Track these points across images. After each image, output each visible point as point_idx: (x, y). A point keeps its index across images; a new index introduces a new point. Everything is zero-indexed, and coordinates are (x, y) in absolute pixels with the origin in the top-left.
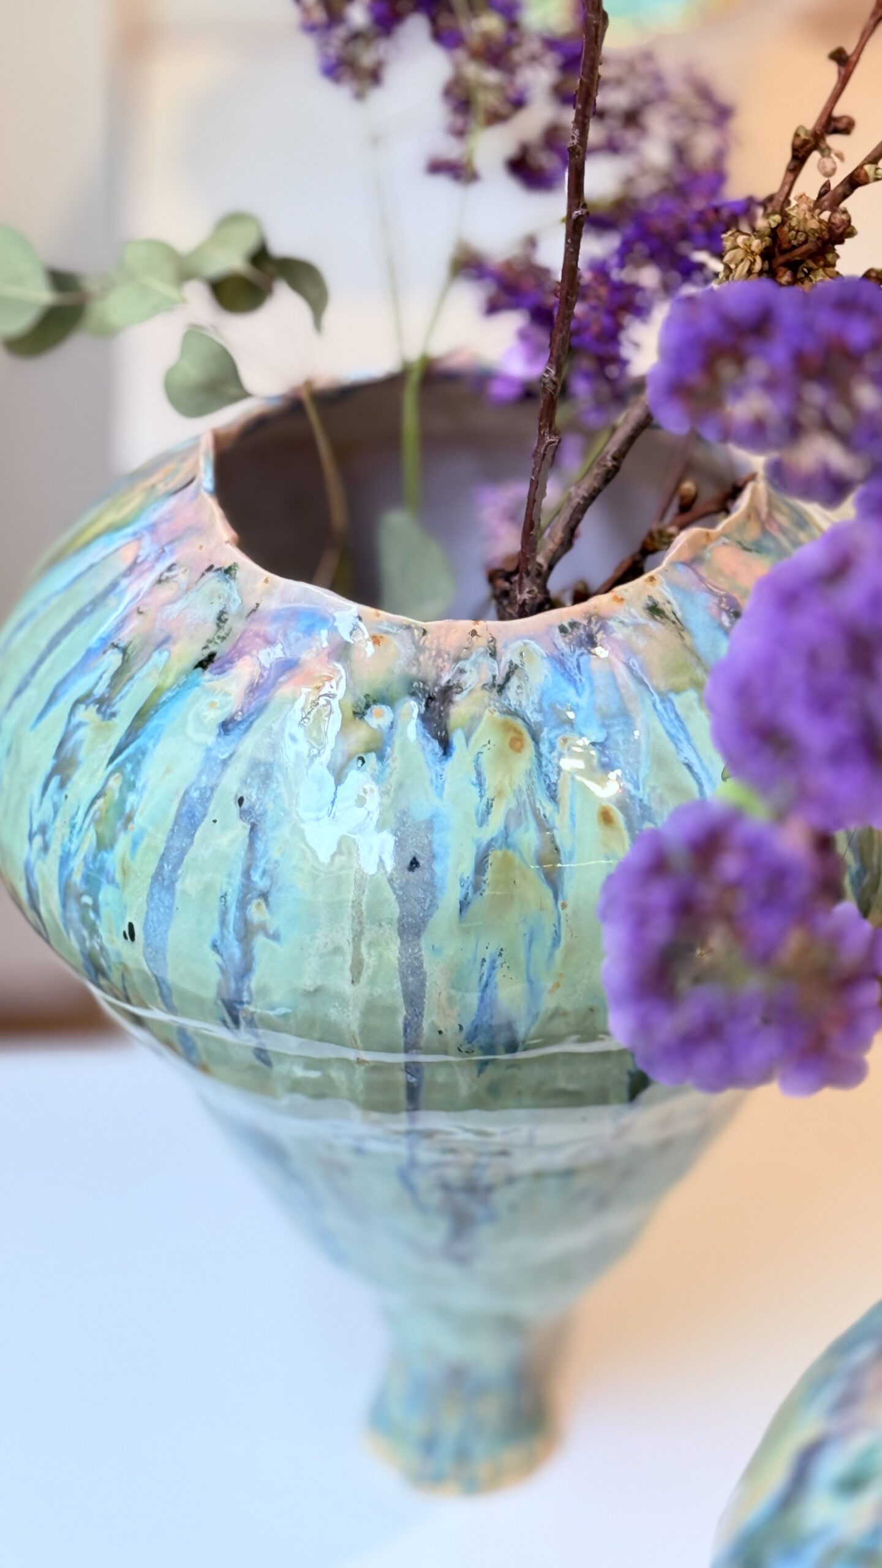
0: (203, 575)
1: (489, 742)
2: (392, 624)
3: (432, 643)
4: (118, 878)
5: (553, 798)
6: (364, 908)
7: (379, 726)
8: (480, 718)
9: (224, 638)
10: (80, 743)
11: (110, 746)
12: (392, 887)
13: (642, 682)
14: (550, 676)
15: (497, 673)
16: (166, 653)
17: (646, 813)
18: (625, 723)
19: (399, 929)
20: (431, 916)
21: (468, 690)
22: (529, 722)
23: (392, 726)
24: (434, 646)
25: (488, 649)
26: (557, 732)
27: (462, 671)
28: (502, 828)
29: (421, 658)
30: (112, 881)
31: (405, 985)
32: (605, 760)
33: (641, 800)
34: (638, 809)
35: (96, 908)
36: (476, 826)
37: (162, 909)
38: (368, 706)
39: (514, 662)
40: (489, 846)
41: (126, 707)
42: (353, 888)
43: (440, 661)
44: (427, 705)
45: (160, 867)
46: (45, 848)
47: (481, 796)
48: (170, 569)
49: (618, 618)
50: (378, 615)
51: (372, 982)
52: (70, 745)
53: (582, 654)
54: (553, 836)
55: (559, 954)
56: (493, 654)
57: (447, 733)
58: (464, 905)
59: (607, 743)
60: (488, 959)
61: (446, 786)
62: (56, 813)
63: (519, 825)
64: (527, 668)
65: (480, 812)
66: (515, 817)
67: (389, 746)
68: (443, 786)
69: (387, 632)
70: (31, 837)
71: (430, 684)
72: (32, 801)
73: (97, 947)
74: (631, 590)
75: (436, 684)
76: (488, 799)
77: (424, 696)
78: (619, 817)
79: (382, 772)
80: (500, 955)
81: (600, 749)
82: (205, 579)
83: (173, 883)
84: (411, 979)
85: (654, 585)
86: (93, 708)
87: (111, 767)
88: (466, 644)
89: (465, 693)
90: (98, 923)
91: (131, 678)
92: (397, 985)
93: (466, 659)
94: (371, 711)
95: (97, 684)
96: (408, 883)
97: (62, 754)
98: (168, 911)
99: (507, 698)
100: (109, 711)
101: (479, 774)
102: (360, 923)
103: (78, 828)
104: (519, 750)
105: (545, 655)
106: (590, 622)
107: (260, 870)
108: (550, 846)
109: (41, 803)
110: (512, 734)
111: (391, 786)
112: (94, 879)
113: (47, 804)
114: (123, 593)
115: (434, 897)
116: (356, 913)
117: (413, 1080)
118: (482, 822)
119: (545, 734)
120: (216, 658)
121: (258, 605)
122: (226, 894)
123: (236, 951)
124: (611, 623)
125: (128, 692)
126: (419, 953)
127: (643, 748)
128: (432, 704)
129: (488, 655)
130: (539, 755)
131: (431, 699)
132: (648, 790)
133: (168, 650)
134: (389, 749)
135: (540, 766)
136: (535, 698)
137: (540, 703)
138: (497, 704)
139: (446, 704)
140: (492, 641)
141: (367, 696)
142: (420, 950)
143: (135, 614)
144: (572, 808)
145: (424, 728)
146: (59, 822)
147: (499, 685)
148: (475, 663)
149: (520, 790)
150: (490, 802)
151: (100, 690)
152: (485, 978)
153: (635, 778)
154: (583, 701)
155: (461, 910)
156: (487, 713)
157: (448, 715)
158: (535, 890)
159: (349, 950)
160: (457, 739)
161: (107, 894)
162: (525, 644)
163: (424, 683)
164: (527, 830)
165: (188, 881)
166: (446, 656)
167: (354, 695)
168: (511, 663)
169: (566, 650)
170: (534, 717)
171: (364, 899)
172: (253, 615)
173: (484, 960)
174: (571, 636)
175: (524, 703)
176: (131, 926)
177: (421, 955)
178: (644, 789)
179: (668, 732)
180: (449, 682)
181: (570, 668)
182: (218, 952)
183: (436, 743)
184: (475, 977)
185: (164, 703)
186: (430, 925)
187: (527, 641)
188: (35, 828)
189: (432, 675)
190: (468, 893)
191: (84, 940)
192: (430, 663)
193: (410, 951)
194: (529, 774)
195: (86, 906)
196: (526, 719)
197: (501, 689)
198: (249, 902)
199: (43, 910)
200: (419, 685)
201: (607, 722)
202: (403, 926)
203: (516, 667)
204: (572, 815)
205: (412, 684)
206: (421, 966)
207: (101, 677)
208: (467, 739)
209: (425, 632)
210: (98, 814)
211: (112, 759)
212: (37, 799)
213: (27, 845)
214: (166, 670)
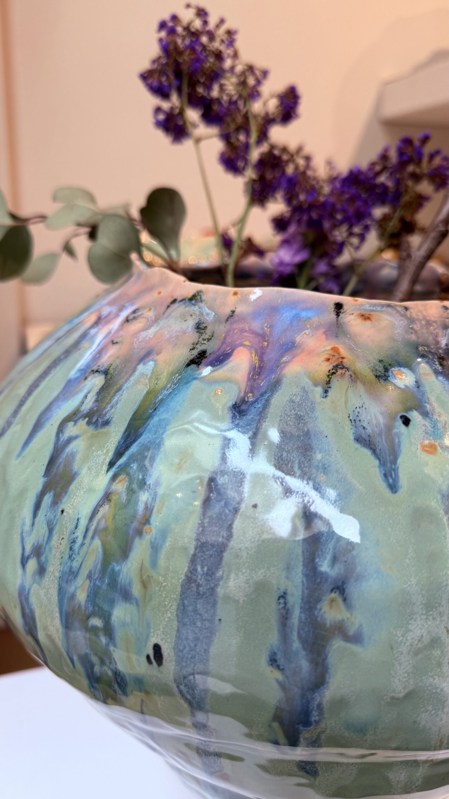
0: (168, 306)
2: (371, 305)
3: (417, 316)
4: (136, 590)
7: (406, 386)
9: (209, 340)
10: (73, 455)
11: (107, 452)
16: (151, 363)
23: (418, 384)
24: (420, 318)
30: (126, 596)
35: (108, 630)
37: (199, 624)
38: (386, 370)
41: (120, 413)
43: (432, 329)
45: (192, 571)
46: (42, 570)
48: (134, 312)
52: (61, 460)
62: (51, 531)
67: (425, 402)
70: (24, 562)
71: (432, 347)
72: (24, 524)
73: (110, 673)
75: (438, 347)
77: (433, 357)
82: (169, 310)
83: (213, 590)
86: (82, 423)
87: (113, 470)
90: (111, 648)
91: (119, 389)
94: (392, 372)
95: (83, 403)
97: (54, 470)
98: (207, 624)
100: (100, 420)
103: (79, 541)
107: (329, 557)
109: (33, 524)
114: (94, 337)
120: (207, 354)
121: (233, 312)
122: (285, 593)
123: (304, 665)
125: (117, 403)
131: (440, 358)
133: (152, 360)
134: (428, 406)
141: (381, 361)
143: (111, 344)
146: (55, 537)
151: (89, 404)
161: (122, 613)
163: (428, 346)
165: (231, 583)
166: (435, 325)
167: (369, 362)
172: (231, 320)
176: (157, 649)
182: (278, 667)
188: (28, 548)
192: (424, 331)
195: (94, 630)
198: (319, 600)
200: (424, 349)
205: (417, 348)
207: (86, 397)
209: (407, 309)
210: (103, 523)
211: (111, 464)
212: (28, 521)
213: (20, 571)
214: (155, 375)
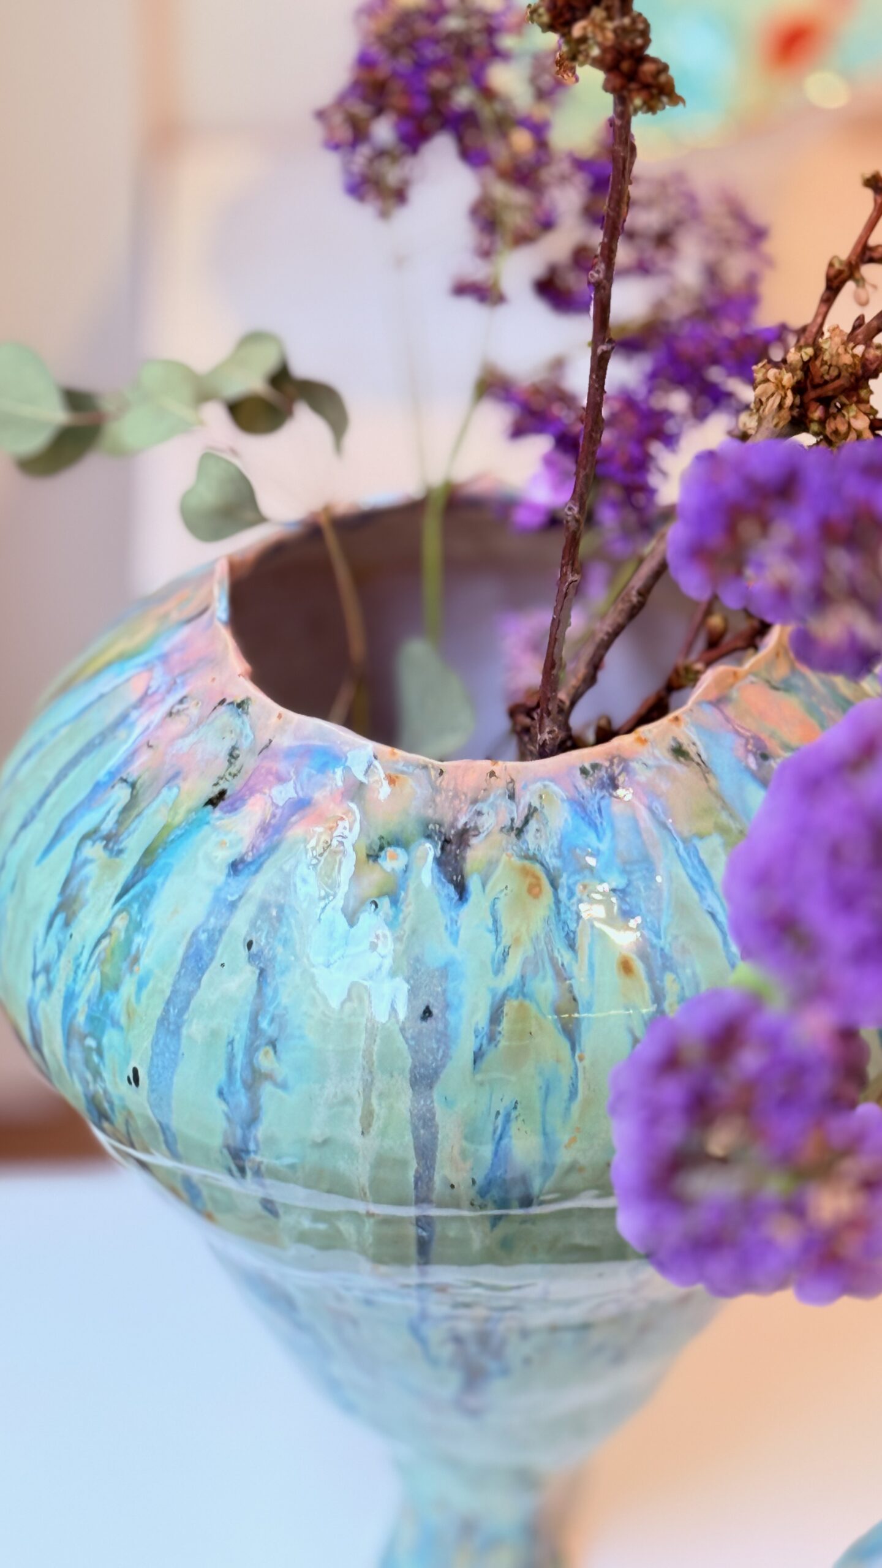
0: (215, 708)
1: (506, 887)
2: (407, 763)
3: (448, 784)
4: (123, 1020)
5: (572, 946)
6: (375, 1057)
7: (393, 870)
8: (498, 861)
9: (235, 775)
10: (86, 880)
11: (115, 887)
12: (404, 1037)
13: (664, 826)
14: (569, 820)
15: (515, 815)
16: (175, 790)
17: (668, 964)
18: (647, 869)
19: (411, 1081)
20: (444, 1066)
21: (485, 833)
22: (547, 866)
23: (406, 869)
24: (451, 787)
25: (507, 791)
26: (577, 877)
27: (479, 813)
28: (519, 977)
29: (438, 799)
30: (116, 1024)
31: (416, 1138)
32: (626, 907)
33: (662, 950)
34: (659, 959)
35: (99, 1051)
36: (491, 975)
37: (167, 1055)
38: (381, 848)
39: (533, 805)
40: (505, 996)
41: (134, 844)
42: (363, 1036)
43: (457, 802)
44: (443, 849)
45: (166, 1011)
46: (49, 987)
47: (498, 944)
48: (181, 701)
49: (641, 759)
50: (394, 754)
51: (383, 1134)
52: (75, 883)
53: (603, 798)
54: (571, 986)
55: (576, 1107)
56: (512, 796)
57: (463, 877)
58: (478, 1056)
59: (629, 890)
60: (501, 1112)
61: (462, 932)
62: (60, 952)
63: (536, 973)
64: (545, 811)
65: (496, 960)
66: (532, 965)
67: (404, 890)
68: (458, 932)
69: (403, 772)
70: (35, 976)
71: (446, 826)
72: (36, 939)
73: (101, 1091)
74: (655, 731)
75: (452, 826)
76: (505, 947)
77: (440, 839)
78: (639, 966)
79: (396, 917)
80: (515, 1108)
81: (621, 895)
82: (216, 712)
83: (179, 1028)
84: (422, 1132)
85: (678, 726)
86: (100, 845)
87: (118, 906)
88: (484, 785)
89: (482, 836)
90: (102, 1067)
91: (138, 815)
92: (408, 1138)
93: (484, 800)
94: (386, 852)
95: (104, 820)
96: (420, 1033)
97: (68, 891)
98: (173, 1056)
99: (526, 842)
100: (116, 848)
101: (495, 921)
102: (371, 1072)
103: (83, 967)
104: (536, 896)
105: (565, 798)
106: (612, 763)
107: (268, 1017)
108: (568, 995)
109: (45, 941)
110: (529, 880)
111: (405, 931)
112: (100, 1019)
113: (52, 944)
114: (132, 725)
115: (448, 1047)
116: (367, 1062)
117: (424, 1234)
118: (498, 971)
119: (563, 881)
120: (226, 796)
121: (270, 741)
122: (233, 1041)
123: (243, 1099)
124: (634, 765)
125: (134, 830)
126: (432, 1105)
127: (665, 894)
128: (448, 847)
129: (507, 797)
130: (558, 901)
131: (447, 841)
132: (669, 938)
133: (177, 786)
134: (403, 894)
135: (559, 913)
136: (555, 841)
137: (560, 848)
138: (515, 848)
139: (462, 847)
140: (511, 782)
141: (381, 838)
142: (432, 1102)
143: (145, 747)
144: (590, 958)
145: (440, 871)
146: (63, 959)
147: (517, 829)
148: (493, 806)
149: (537, 938)
150: (506, 950)
151: (108, 826)
152: (499, 1132)
153: (657, 926)
154: (604, 846)
155: (475, 1062)
156: (504, 858)
157: (464, 859)
158: (552, 1042)
159: (359, 1101)
160: (473, 884)
161: (111, 1037)
162: (545, 786)
163: (441, 825)
164: (544, 978)
165: (194, 1027)
166: (463, 797)
167: (369, 837)
168: (530, 806)
169: (587, 792)
170: (553, 862)
171: (376, 1048)
172: (265, 752)
173: (498, 1113)
174: (592, 779)
175: (543, 846)
176: (135, 1071)
177: (433, 1107)
178: (666, 938)
179: (691, 879)
180: (466, 824)
181: (591, 812)
182: (224, 1100)
183: (452, 888)
184: (491, 1128)
185: (172, 841)
186: (442, 1076)
187: (547, 783)
188: (38, 967)
189: (448, 819)
190: (481, 1045)
191: (87, 1083)
192: (447, 805)
193: (422, 1102)
194: (547, 921)
195: (90, 1049)
196: (544, 863)
197: (520, 832)
198: (257, 1049)
199: (46, 1050)
200: (435, 828)
201: (628, 868)
202: (416, 1078)
203: (536, 809)
204: (591, 966)
205: (428, 827)
206: (433, 1118)
207: (108, 813)
208: (484, 885)
209: (441, 773)
210: (102, 956)
211: (119, 897)
212: (41, 937)
213: (30, 983)
214: (174, 807)
